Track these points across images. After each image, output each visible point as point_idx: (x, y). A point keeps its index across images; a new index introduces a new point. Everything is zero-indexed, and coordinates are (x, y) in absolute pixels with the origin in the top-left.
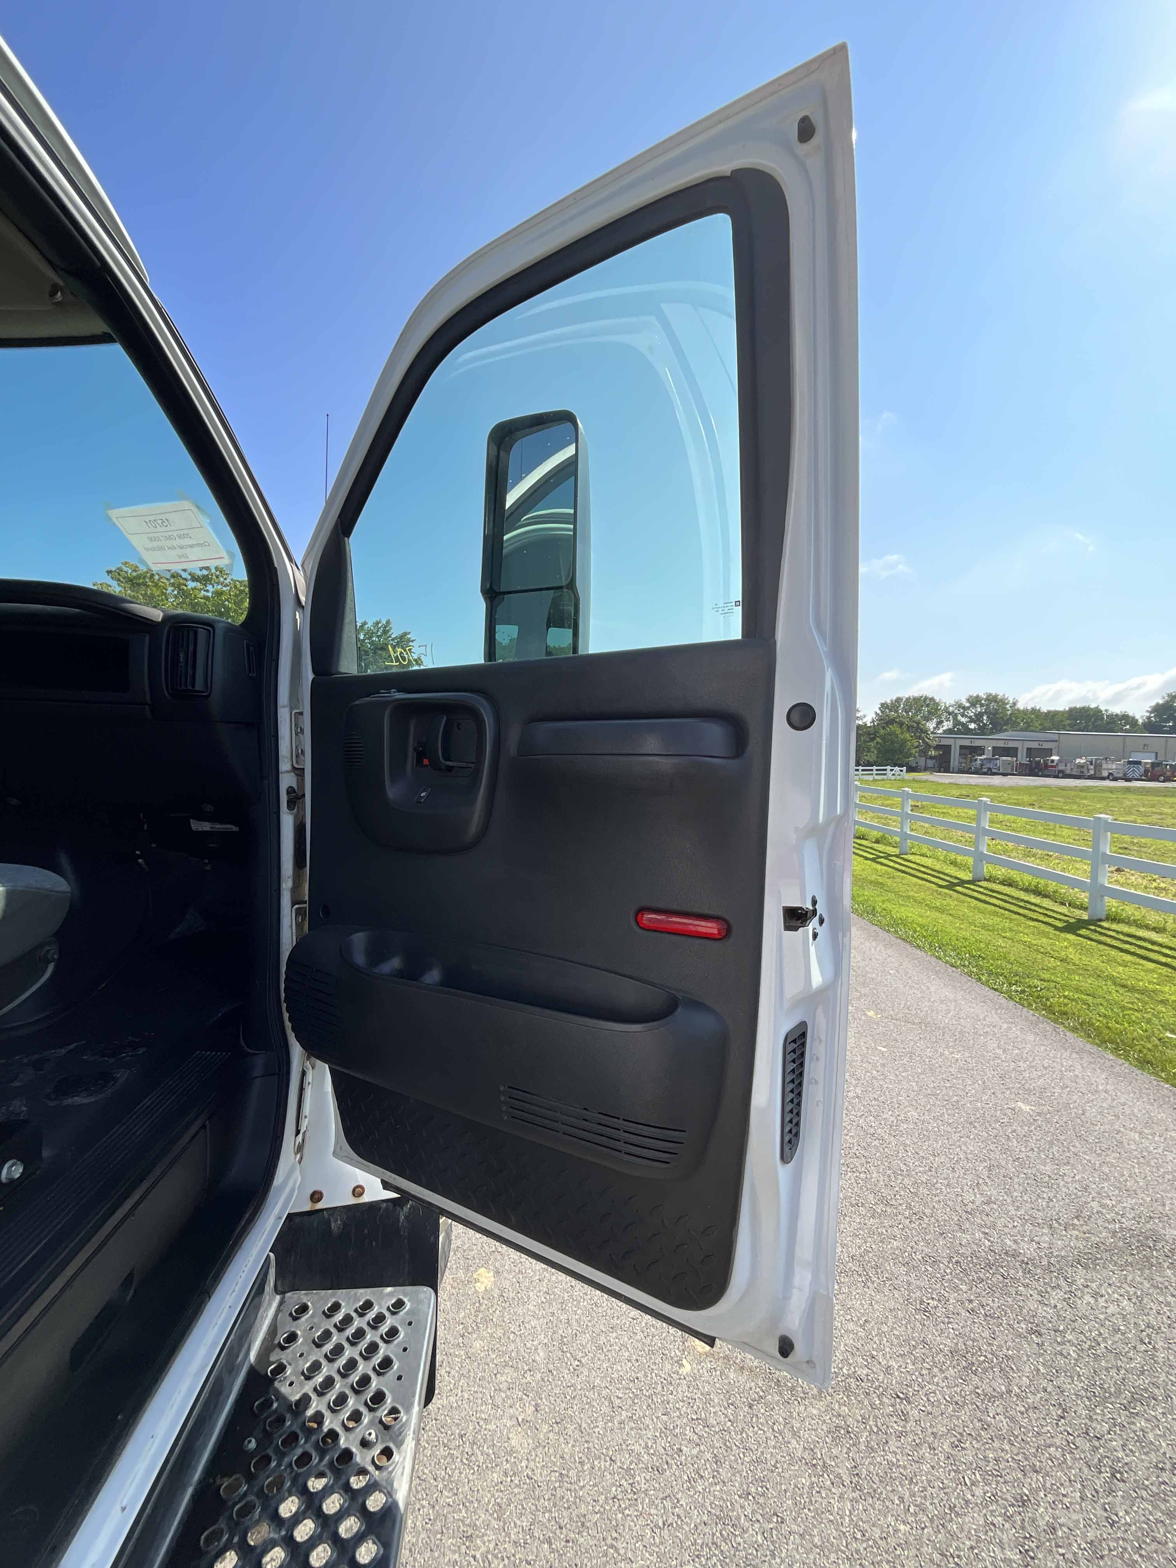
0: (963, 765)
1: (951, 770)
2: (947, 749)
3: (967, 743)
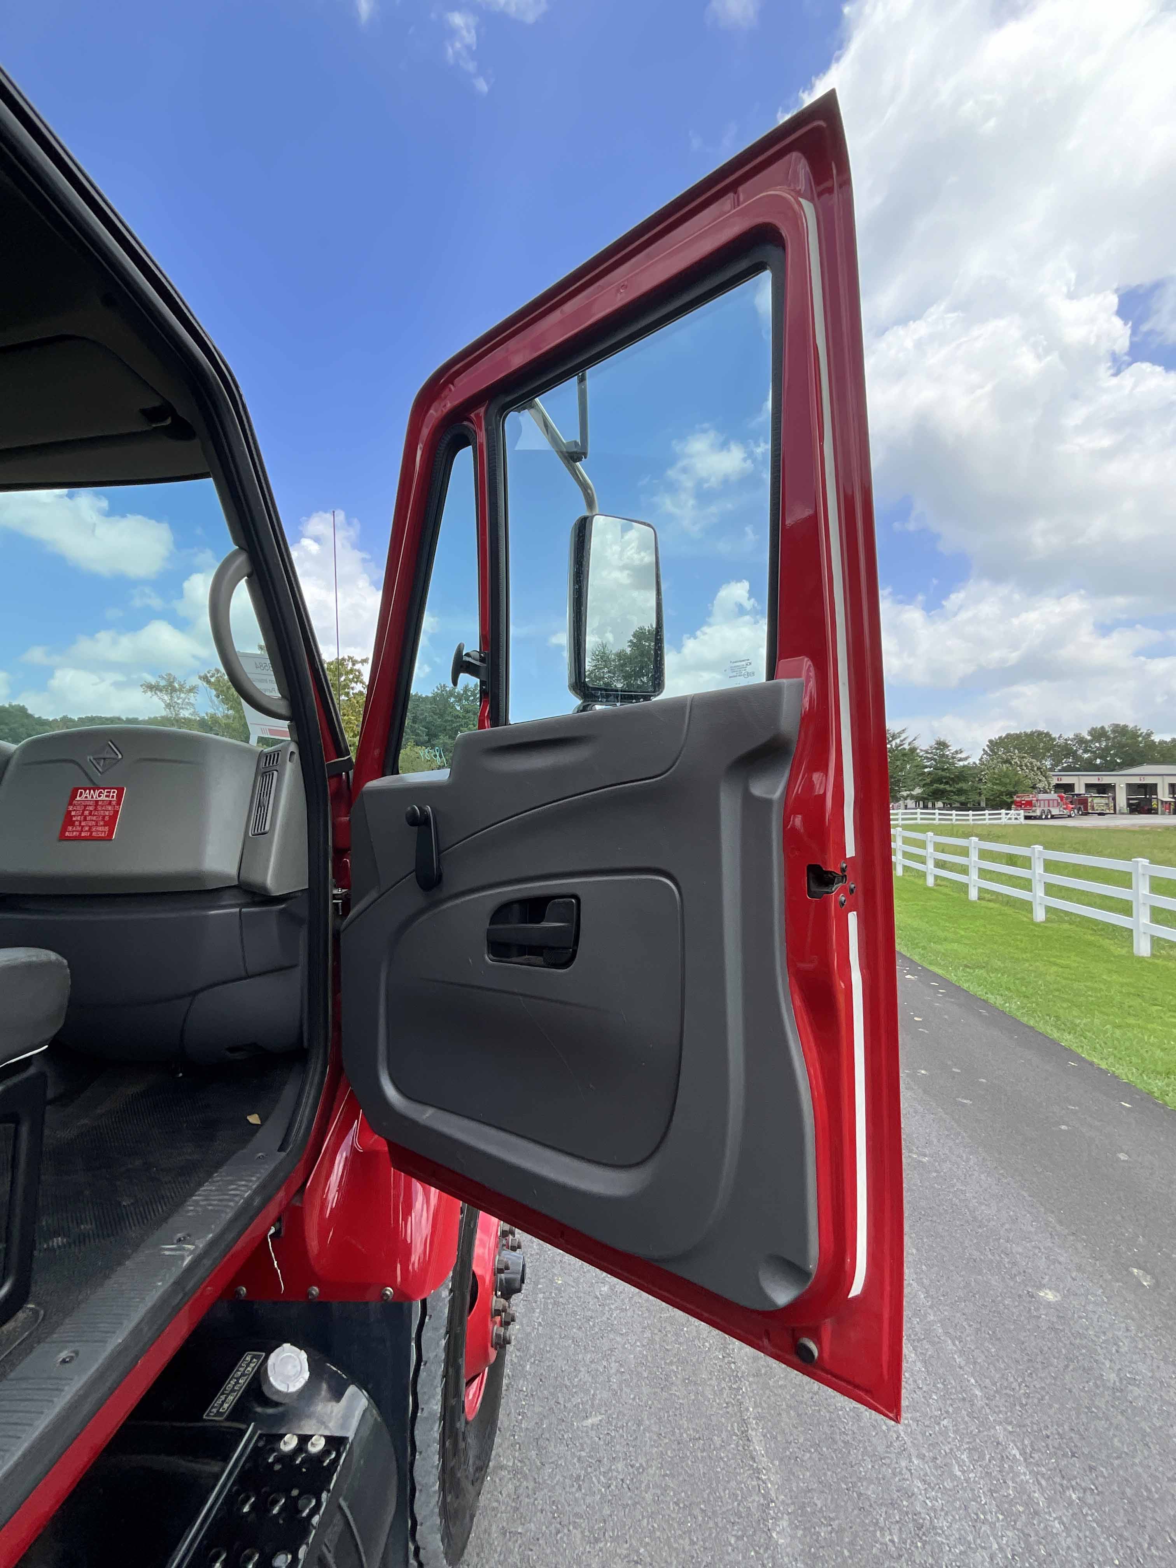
3: (1094, 780)
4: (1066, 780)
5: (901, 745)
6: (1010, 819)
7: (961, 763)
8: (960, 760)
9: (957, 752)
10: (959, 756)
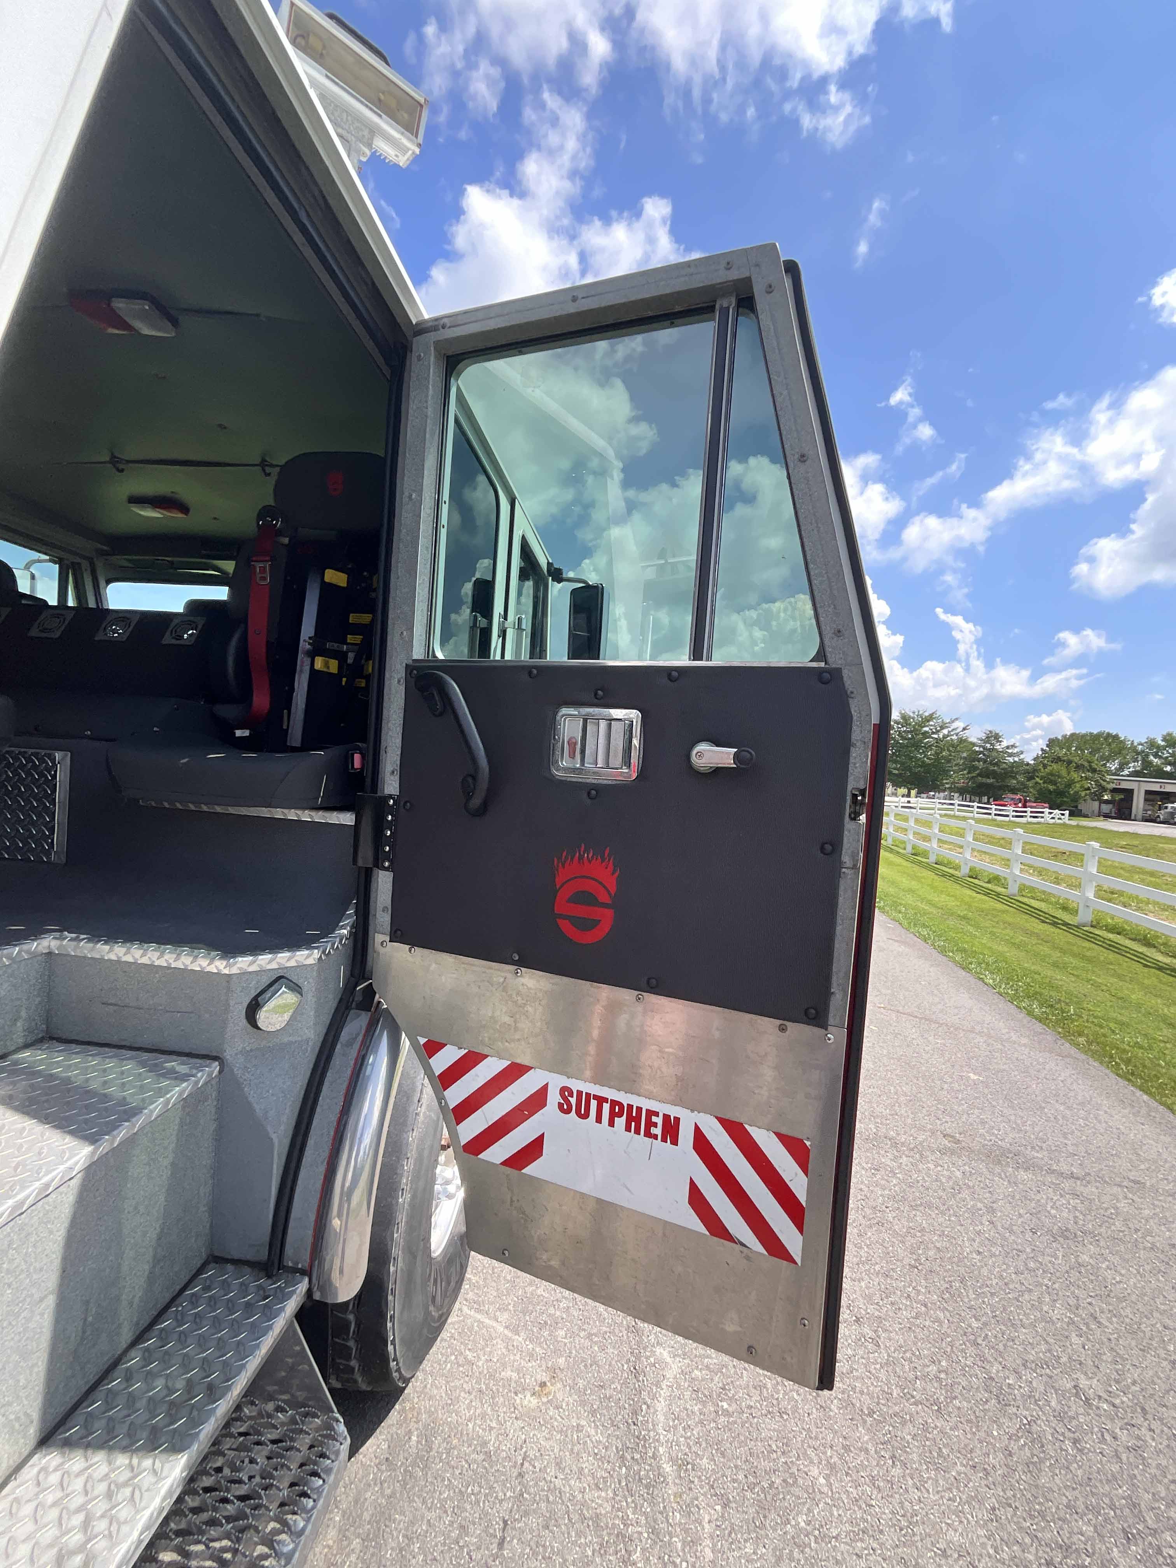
0: (1149, 812)
1: (1133, 817)
2: (1129, 793)
3: (1156, 788)
4: (1124, 785)
5: (948, 736)
6: (1053, 818)
7: (1011, 760)
8: (1010, 755)
9: (1008, 747)
10: (1010, 751)
